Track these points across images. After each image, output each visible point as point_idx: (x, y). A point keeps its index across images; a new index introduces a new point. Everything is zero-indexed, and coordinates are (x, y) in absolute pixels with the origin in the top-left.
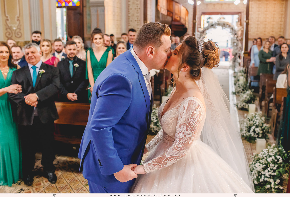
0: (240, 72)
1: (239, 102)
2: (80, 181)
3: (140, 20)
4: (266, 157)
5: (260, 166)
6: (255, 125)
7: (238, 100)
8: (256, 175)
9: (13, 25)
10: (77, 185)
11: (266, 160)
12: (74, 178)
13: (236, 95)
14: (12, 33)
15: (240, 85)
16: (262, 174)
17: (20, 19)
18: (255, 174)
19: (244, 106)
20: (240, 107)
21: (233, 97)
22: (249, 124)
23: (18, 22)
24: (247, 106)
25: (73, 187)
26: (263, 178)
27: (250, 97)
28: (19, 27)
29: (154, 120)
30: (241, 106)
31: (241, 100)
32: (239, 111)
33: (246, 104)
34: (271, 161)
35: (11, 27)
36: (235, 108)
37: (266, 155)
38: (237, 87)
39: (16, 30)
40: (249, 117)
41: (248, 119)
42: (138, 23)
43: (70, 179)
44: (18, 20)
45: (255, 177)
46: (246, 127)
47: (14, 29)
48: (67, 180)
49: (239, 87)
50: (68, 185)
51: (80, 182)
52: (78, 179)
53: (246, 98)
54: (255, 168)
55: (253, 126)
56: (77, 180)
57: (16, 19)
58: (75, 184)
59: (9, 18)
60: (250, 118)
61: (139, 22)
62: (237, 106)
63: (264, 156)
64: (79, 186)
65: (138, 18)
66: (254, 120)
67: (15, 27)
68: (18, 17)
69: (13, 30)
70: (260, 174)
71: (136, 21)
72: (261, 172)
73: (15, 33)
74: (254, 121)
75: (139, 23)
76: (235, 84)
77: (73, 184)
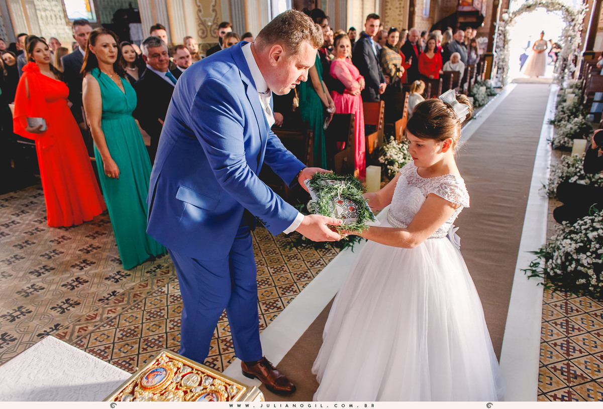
0: (571, 87)
1: (556, 136)
2: (274, 240)
3: (403, 7)
4: (586, 229)
5: (571, 244)
6: (579, 174)
7: (555, 133)
8: (561, 259)
9: (207, 19)
10: (269, 245)
11: (586, 234)
12: (267, 236)
13: (555, 126)
14: (207, 31)
15: (565, 109)
16: (573, 259)
17: (216, 8)
18: (559, 258)
19: (565, 142)
20: (559, 144)
21: (549, 128)
22: (567, 172)
23: (214, 14)
24: (571, 142)
25: (262, 248)
26: (573, 266)
27: (579, 128)
28: (215, 21)
29: (400, 159)
30: (559, 142)
31: (561, 132)
32: (554, 151)
33: (570, 140)
34: (595, 238)
35: (205, 21)
36: (549, 147)
37: (587, 227)
38: (559, 112)
39: (211, 26)
40: (570, 160)
41: (567, 163)
42: (400, 11)
43: (261, 236)
44: (214, 10)
45: (559, 261)
46: (560, 177)
47: (210, 24)
48: (256, 237)
49: (562, 111)
50: (257, 244)
51: (273, 242)
52: (272, 237)
53: (571, 129)
54: (561, 247)
55: (573, 176)
56: (270, 239)
57: (211, 8)
58: (266, 244)
59: (201, 8)
60: (569, 162)
61: (402, 9)
62: (553, 143)
63: (583, 227)
64: (270, 247)
65: (400, 4)
66: (577, 165)
67: (210, 21)
68: (214, 6)
69: (208, 26)
70: (570, 258)
71: (397, 8)
72: (571, 256)
73: (211, 30)
74: (576, 168)
75: (402, 12)
76: (557, 107)
77: (263, 244)
